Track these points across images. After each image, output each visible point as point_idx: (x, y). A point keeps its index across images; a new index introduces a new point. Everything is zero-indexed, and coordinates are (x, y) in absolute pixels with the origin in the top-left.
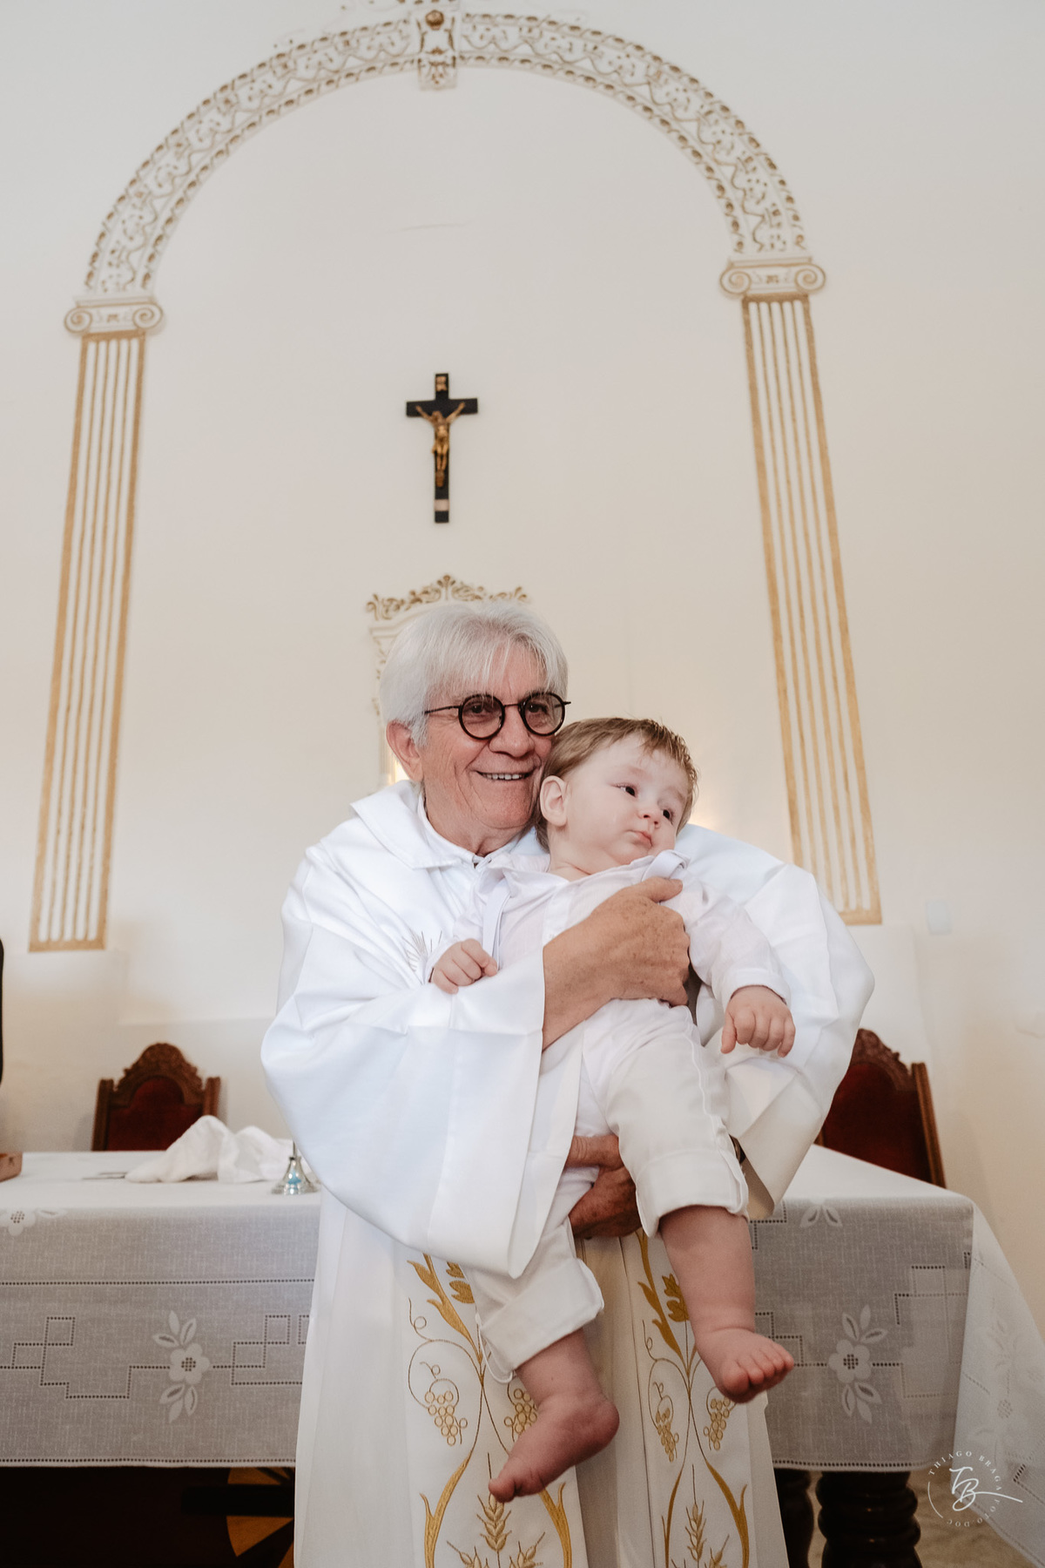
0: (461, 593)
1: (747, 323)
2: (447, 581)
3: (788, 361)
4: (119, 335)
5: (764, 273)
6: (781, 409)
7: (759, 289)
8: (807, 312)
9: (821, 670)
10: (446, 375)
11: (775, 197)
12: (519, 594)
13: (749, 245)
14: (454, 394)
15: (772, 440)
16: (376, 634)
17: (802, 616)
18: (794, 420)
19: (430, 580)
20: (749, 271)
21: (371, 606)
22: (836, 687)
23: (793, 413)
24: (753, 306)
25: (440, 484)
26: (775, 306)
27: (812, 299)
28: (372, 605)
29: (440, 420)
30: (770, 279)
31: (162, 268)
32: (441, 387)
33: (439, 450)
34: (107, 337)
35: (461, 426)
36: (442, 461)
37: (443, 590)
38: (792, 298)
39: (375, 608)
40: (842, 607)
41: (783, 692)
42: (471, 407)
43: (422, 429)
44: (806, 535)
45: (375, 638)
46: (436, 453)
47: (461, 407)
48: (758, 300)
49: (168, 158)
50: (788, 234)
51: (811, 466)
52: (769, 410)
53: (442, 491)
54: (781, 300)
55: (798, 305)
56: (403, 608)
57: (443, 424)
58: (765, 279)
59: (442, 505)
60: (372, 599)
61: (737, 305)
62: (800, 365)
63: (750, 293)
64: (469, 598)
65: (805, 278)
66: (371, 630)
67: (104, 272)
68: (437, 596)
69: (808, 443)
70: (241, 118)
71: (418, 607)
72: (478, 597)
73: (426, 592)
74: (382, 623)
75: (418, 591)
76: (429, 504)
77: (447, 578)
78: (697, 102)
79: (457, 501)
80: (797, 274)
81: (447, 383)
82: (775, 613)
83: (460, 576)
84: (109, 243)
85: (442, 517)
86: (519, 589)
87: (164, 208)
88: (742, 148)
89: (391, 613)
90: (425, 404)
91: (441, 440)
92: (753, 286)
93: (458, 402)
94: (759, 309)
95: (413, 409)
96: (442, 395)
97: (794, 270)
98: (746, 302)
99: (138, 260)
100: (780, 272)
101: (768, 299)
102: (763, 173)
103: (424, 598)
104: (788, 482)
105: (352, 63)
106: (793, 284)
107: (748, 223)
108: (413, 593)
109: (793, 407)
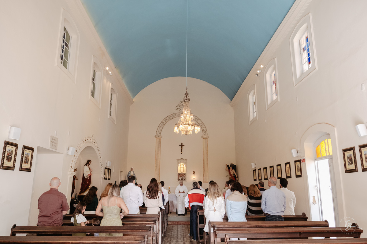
2: (182, 158)
4: (159, 138)
7: (204, 138)
8: (207, 140)
11: (206, 130)
13: (204, 134)
15: (204, 149)
18: (206, 148)
19: (181, 158)
28: (177, 160)
31: (162, 133)
34: (158, 138)
35: (183, 147)
36: (182, 150)
42: (184, 145)
43: (180, 147)
45: (177, 162)
49: (162, 123)
50: (206, 133)
52: (204, 147)
53: (182, 152)
56: (179, 160)
65: (207, 137)
67: (157, 133)
70: (167, 120)
72: (184, 160)
78: (201, 122)
83: (183, 158)
84: (158, 131)
85: (182, 154)
86: (187, 159)
87: (162, 127)
88: (204, 126)
91: (182, 148)
95: (180, 145)
96: (182, 144)
98: (203, 139)
99: (160, 132)
102: (205, 128)
105: (176, 116)
107: (204, 132)
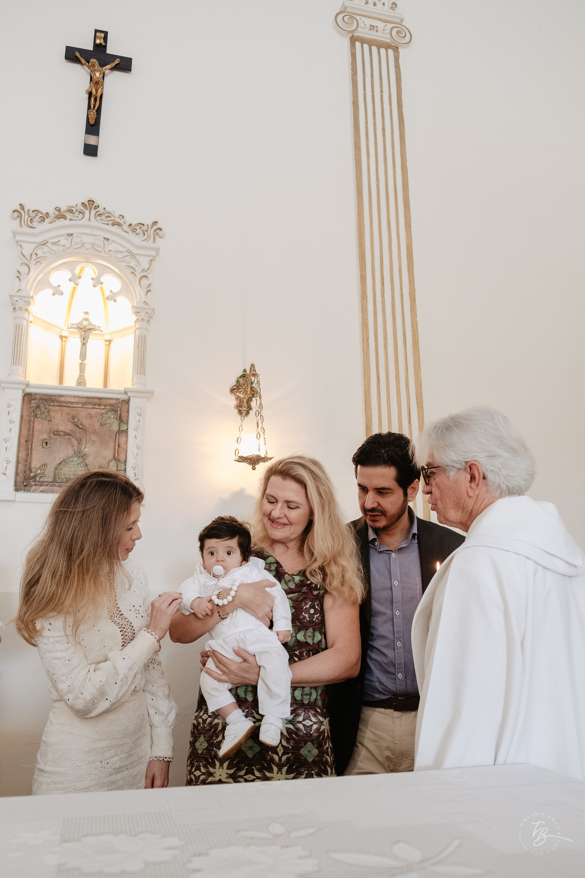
0: (103, 217)
1: (353, 55)
2: (91, 204)
3: (382, 91)
5: (369, 22)
6: (375, 124)
7: (363, 32)
8: (397, 59)
9: (395, 327)
10: (106, 33)
12: (155, 227)
14: (112, 49)
15: (368, 146)
16: (18, 238)
17: (383, 284)
18: (384, 135)
19: (76, 200)
20: (358, 18)
21: (16, 214)
22: (405, 342)
23: (384, 130)
24: (358, 45)
25: (92, 122)
26: (374, 49)
27: (400, 50)
28: (19, 212)
29: (97, 67)
30: (372, 27)
32: (98, 41)
33: (94, 92)
35: (114, 81)
36: (95, 102)
37: (87, 212)
38: (387, 46)
39: (20, 216)
40: (412, 282)
41: (365, 339)
44: (389, 222)
45: (17, 242)
46: (90, 94)
47: (117, 61)
48: (363, 41)
51: (395, 172)
52: (366, 123)
53: (93, 128)
54: (380, 45)
55: (390, 52)
56: (47, 221)
57: (99, 71)
58: (368, 27)
59: (92, 140)
60: (18, 208)
61: (346, 42)
62: (390, 96)
63: (356, 34)
64: (110, 222)
65: (398, 32)
66: (14, 234)
68: (81, 216)
69: (393, 155)
71: (62, 222)
72: (119, 225)
73: (70, 211)
74: (25, 229)
75: (64, 208)
76: (79, 137)
77: (91, 202)
79: (105, 140)
80: (392, 29)
81: (105, 39)
82: (363, 278)
83: (103, 203)
85: (91, 151)
86: (155, 223)
89: (35, 224)
90: (83, 52)
92: (359, 29)
93: (115, 57)
94: (362, 47)
96: (100, 48)
97: (390, 26)
98: (353, 40)
100: (380, 25)
101: (371, 43)
103: (68, 215)
104: (378, 180)
106: (388, 36)
108: (59, 210)
109: (383, 125)
